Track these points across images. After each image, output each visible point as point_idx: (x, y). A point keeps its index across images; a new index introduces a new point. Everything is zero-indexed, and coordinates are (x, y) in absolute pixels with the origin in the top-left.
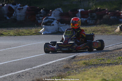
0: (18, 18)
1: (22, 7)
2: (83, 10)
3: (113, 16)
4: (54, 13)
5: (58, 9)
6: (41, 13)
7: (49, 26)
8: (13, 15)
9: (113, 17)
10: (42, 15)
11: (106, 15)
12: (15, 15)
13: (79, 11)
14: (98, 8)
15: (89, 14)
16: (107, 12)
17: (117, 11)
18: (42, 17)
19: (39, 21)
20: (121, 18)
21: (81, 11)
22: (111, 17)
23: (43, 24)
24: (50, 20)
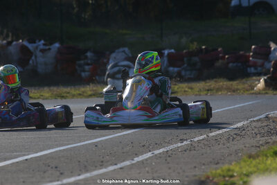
0: (41, 69)
1: (47, 47)
2: (173, 51)
3: (234, 63)
4: (115, 58)
5: (121, 49)
6: (86, 57)
8: (31, 62)
9: (235, 64)
10: (89, 62)
11: (220, 61)
12: (33, 62)
13: (164, 53)
14: (204, 47)
15: (185, 59)
16: (221, 55)
17: (241, 53)
18: (90, 67)
19: (83, 74)
20: (250, 67)
21: (169, 54)
22: (231, 65)
23: (109, 76)
24: (122, 68)
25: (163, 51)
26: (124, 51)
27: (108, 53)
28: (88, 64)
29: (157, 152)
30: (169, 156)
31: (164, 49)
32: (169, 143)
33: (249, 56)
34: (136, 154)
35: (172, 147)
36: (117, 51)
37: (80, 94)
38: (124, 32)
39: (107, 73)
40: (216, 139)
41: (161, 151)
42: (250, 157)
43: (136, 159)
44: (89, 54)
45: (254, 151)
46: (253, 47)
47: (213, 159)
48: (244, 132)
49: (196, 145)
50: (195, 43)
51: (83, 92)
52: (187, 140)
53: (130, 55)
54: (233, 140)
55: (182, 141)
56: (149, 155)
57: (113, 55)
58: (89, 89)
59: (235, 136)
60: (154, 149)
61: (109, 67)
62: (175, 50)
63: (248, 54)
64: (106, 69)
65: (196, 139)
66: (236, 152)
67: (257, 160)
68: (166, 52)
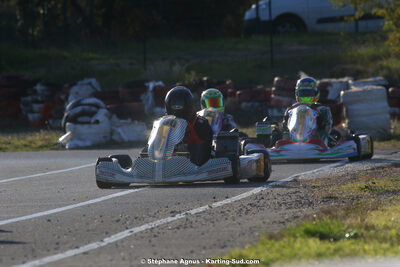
2: (160, 83)
3: (249, 101)
4: (77, 93)
5: (86, 81)
6: (35, 92)
7: (86, 126)
9: (250, 104)
10: (39, 98)
11: (229, 99)
13: (147, 88)
14: (205, 79)
16: (230, 90)
17: (259, 87)
18: (41, 106)
19: (31, 117)
20: (272, 107)
21: (155, 88)
22: (244, 105)
23: (68, 119)
24: (86, 107)
25: (147, 84)
26: (90, 84)
27: (66, 85)
28: (37, 102)
29: (137, 230)
30: (155, 236)
31: (148, 81)
32: (155, 217)
33: (270, 93)
34: (107, 233)
35: (158, 222)
36: (80, 83)
37: (26, 146)
38: (91, 55)
39: (66, 115)
40: (223, 212)
41: (143, 228)
42: (271, 237)
43: (107, 240)
44: (39, 87)
45: (276, 229)
46: (276, 79)
47: (219, 240)
48: (262, 201)
49: (193, 220)
50: (193, 73)
51: (31, 142)
52: (180, 212)
53: (99, 89)
54: (246, 213)
55: (173, 213)
56: (126, 233)
57: (75, 89)
58: (38, 138)
59: (249, 207)
60: (132, 225)
61: (68, 107)
62: (164, 82)
63: (268, 89)
64: (64, 109)
65: (193, 212)
66: (251, 230)
67: (282, 243)
68: (151, 85)
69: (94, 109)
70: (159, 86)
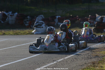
2: (60, 16)
5: (40, 16)
7: (40, 28)
9: (83, 22)
10: (28, 20)
11: (77, 21)
14: (71, 15)
16: (78, 18)
19: (26, 25)
22: (81, 22)
23: (35, 27)
24: (40, 23)
25: (56, 17)
26: (42, 16)
27: (35, 17)
28: (28, 21)
31: (56, 16)
33: (88, 19)
37: (24, 33)
39: (34, 25)
44: (28, 17)
46: (90, 16)
50: (68, 14)
51: (25, 32)
53: (44, 18)
55: (54, 61)
57: (37, 18)
58: (27, 31)
61: (35, 23)
62: (61, 16)
68: (57, 17)
69: (42, 24)
70: (59, 17)
